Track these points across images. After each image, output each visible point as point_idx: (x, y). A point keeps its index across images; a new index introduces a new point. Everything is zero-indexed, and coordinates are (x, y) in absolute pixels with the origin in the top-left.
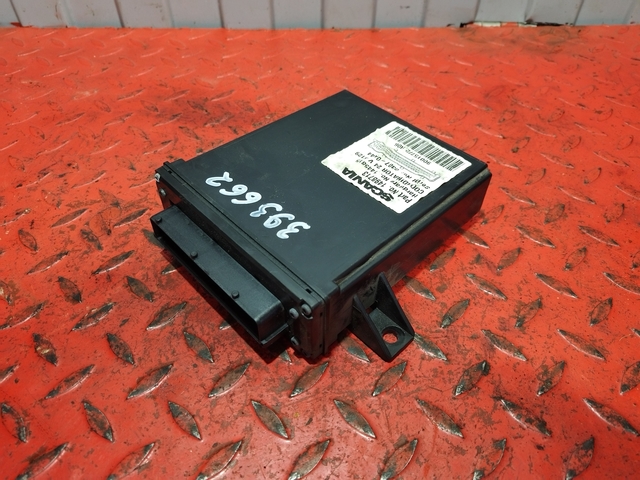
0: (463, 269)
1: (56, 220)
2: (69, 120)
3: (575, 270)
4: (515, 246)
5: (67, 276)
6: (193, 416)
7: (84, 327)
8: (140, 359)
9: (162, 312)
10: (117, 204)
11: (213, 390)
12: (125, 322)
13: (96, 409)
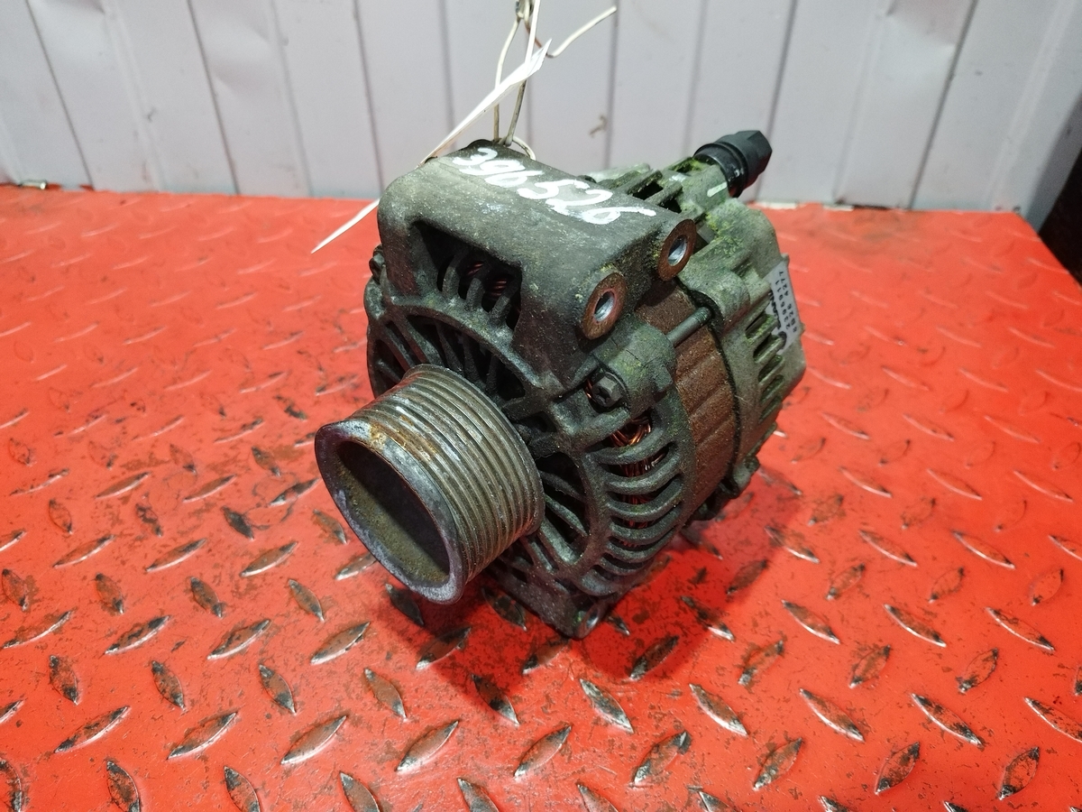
0: (677, 590)
1: (104, 487)
2: (141, 335)
3: (843, 599)
4: (760, 558)
5: (107, 572)
6: (256, 790)
7: (121, 650)
8: (193, 701)
9: (233, 635)
10: (190, 467)
11: (288, 755)
12: (179, 645)
13: (122, 772)
